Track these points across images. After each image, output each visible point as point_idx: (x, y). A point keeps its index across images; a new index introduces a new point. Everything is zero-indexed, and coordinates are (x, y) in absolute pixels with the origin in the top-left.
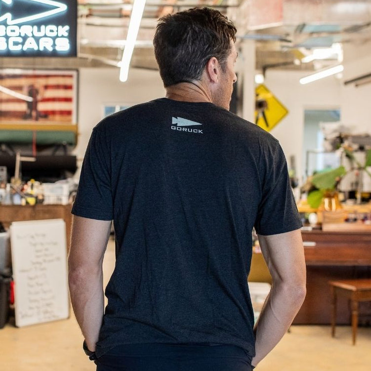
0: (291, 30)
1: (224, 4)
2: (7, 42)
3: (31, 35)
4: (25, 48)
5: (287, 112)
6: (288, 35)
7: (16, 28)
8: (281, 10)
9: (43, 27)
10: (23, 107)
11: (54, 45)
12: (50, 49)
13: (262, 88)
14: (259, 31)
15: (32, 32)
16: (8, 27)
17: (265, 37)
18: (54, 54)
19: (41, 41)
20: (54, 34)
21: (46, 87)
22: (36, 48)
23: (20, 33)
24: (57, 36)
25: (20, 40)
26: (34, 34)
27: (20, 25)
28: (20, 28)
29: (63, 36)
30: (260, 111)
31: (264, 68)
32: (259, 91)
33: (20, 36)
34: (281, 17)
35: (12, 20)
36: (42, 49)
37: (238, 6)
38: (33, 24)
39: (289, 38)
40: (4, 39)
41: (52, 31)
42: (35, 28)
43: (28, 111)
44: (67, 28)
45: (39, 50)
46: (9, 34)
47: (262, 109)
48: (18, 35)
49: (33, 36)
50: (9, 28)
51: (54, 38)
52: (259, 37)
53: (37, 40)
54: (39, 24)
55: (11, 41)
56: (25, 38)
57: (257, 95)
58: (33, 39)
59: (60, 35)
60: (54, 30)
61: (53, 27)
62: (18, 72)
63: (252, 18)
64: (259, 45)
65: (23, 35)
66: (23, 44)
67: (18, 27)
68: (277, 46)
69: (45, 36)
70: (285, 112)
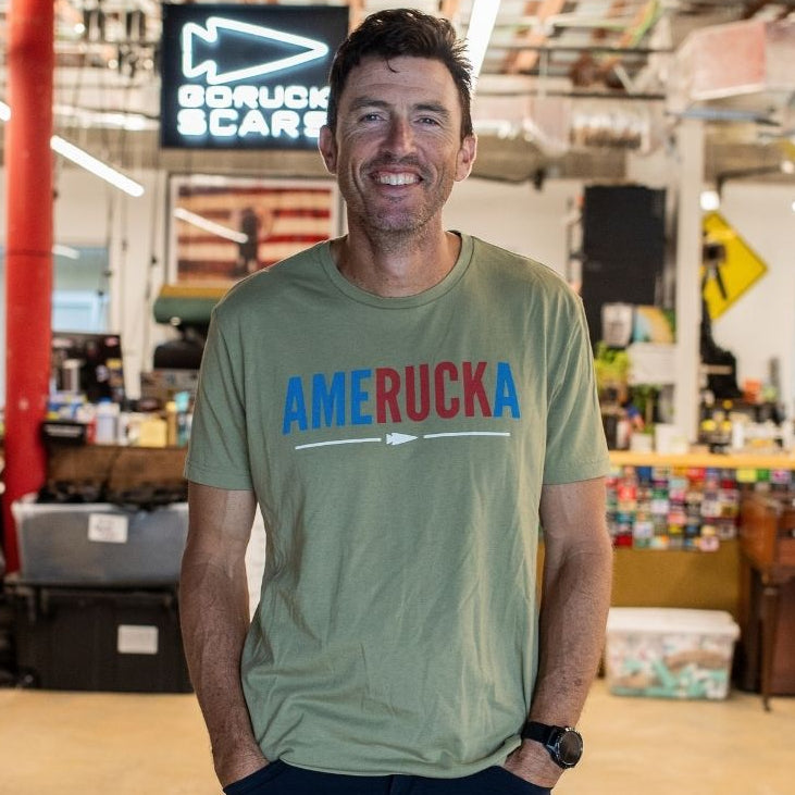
0: (781, 100)
1: (643, 46)
2: (207, 119)
3: (255, 105)
4: (243, 132)
5: (764, 269)
6: (772, 110)
7: (226, 91)
8: (762, 58)
9: (279, 90)
10: (230, 254)
11: (301, 126)
12: (294, 134)
13: (714, 220)
14: (714, 103)
15: (258, 100)
16: (209, 89)
17: (725, 114)
18: (302, 144)
19: (276, 117)
20: (301, 104)
21: (278, 213)
22: (265, 132)
23: (233, 101)
24: (308, 109)
25: (234, 115)
26: (262, 104)
27: (233, 86)
28: (233, 91)
29: (319, 109)
30: (711, 266)
31: (719, 178)
32: (709, 226)
33: (233, 107)
34: (760, 74)
35: (217, 74)
36: (276, 133)
37: (672, 50)
38: (258, 82)
39: (775, 118)
40: (202, 114)
41: (297, 97)
42: (264, 91)
43: (241, 262)
44: (327, 91)
45: (270, 137)
46: (211, 102)
47: (714, 261)
48: (230, 104)
49: (260, 108)
50: (211, 92)
51: (302, 113)
52: (714, 113)
53: (267, 115)
54: (271, 83)
55: (215, 117)
56: (243, 112)
57: (705, 234)
58: (258, 113)
59: (313, 106)
60: (302, 96)
61: (300, 90)
62: (219, 181)
63: (701, 75)
64: (713, 130)
65: (238, 105)
66: (239, 123)
67: (228, 89)
68: (749, 134)
69: (284, 108)
70: (760, 269)
